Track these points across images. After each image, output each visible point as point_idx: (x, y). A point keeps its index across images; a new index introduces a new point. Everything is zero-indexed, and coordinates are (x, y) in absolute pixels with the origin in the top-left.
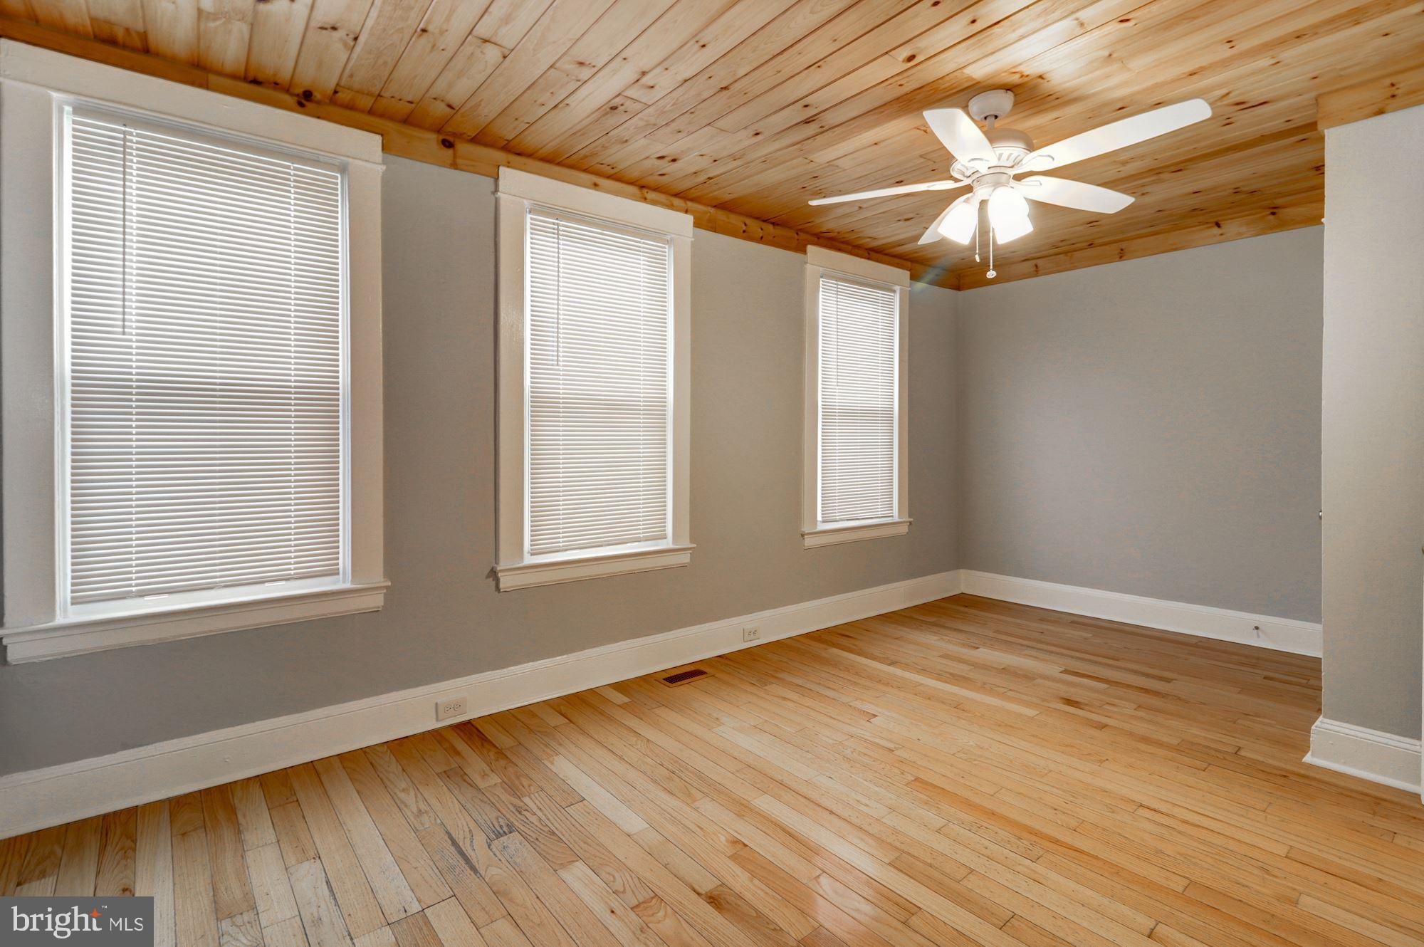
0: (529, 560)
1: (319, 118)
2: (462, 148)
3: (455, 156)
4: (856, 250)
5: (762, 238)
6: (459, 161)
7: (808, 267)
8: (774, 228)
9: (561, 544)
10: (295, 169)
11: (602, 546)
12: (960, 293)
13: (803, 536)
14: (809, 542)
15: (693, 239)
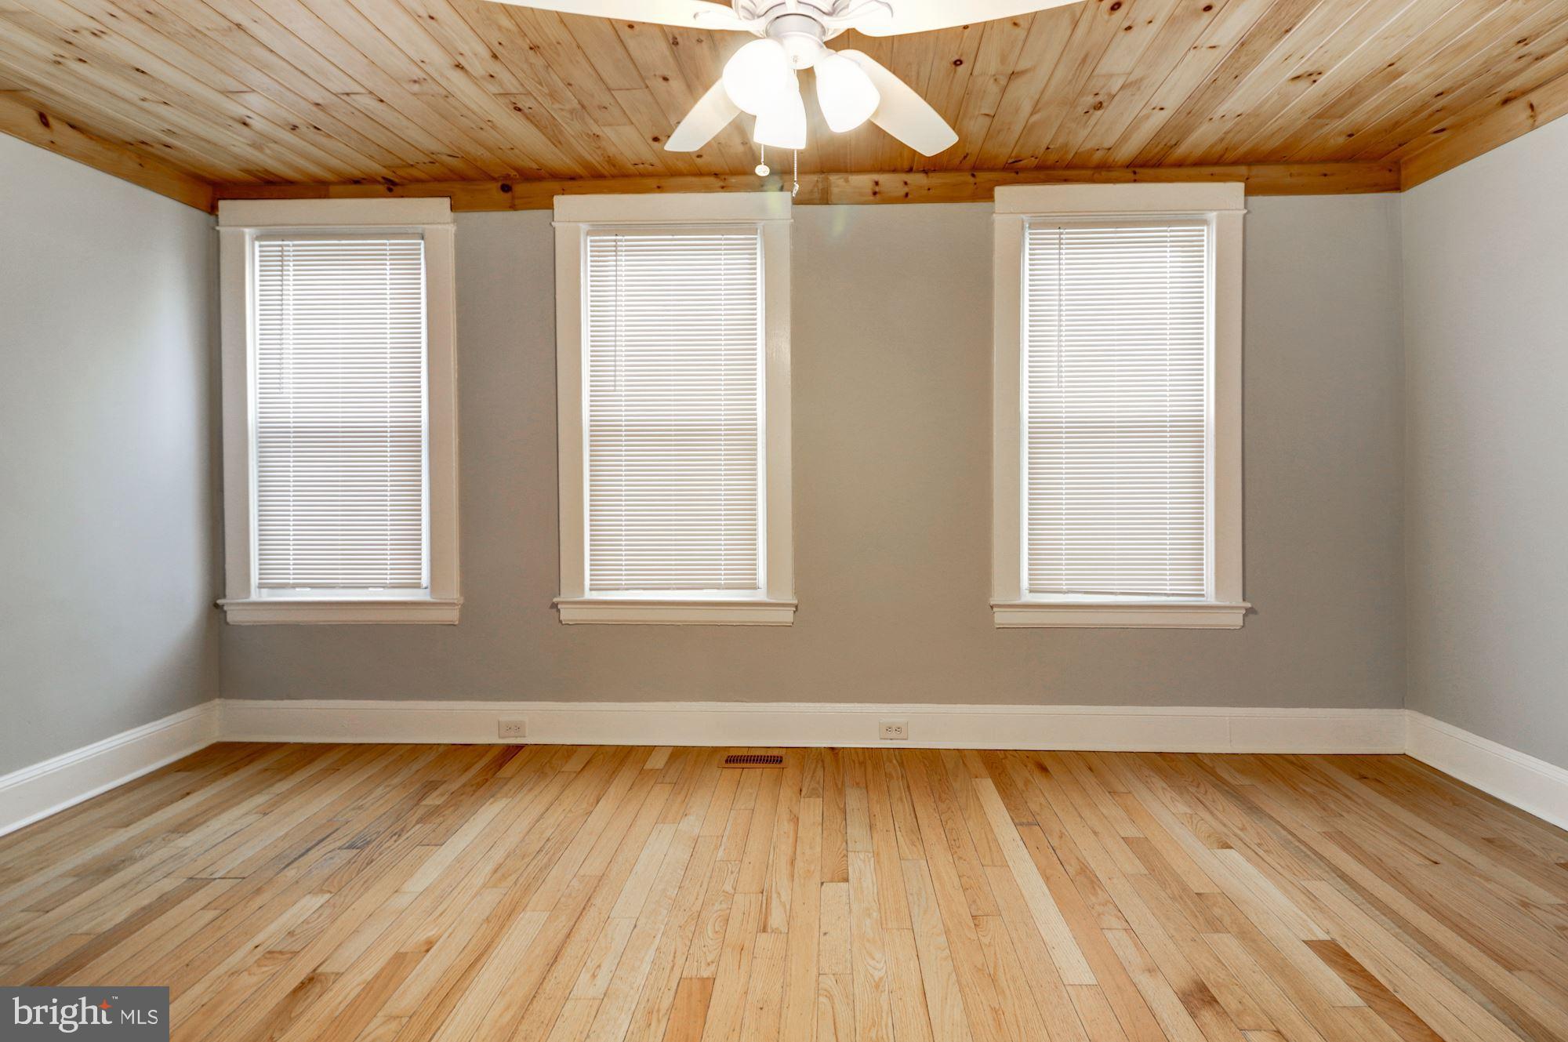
0: (589, 595)
1: (402, 197)
2: (520, 189)
3: (513, 198)
4: (1104, 173)
5: (907, 195)
6: (517, 202)
7: (997, 218)
8: (928, 177)
9: (623, 583)
10: (390, 245)
11: (668, 589)
12: (1402, 194)
13: (992, 607)
14: (1001, 618)
15: (792, 221)
